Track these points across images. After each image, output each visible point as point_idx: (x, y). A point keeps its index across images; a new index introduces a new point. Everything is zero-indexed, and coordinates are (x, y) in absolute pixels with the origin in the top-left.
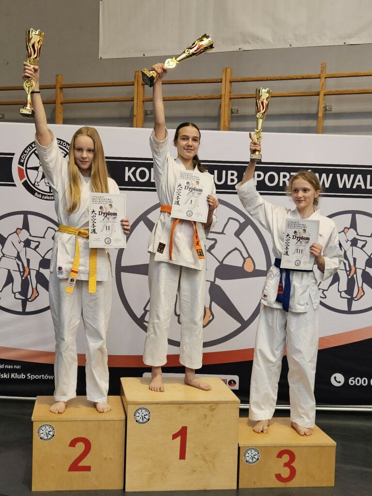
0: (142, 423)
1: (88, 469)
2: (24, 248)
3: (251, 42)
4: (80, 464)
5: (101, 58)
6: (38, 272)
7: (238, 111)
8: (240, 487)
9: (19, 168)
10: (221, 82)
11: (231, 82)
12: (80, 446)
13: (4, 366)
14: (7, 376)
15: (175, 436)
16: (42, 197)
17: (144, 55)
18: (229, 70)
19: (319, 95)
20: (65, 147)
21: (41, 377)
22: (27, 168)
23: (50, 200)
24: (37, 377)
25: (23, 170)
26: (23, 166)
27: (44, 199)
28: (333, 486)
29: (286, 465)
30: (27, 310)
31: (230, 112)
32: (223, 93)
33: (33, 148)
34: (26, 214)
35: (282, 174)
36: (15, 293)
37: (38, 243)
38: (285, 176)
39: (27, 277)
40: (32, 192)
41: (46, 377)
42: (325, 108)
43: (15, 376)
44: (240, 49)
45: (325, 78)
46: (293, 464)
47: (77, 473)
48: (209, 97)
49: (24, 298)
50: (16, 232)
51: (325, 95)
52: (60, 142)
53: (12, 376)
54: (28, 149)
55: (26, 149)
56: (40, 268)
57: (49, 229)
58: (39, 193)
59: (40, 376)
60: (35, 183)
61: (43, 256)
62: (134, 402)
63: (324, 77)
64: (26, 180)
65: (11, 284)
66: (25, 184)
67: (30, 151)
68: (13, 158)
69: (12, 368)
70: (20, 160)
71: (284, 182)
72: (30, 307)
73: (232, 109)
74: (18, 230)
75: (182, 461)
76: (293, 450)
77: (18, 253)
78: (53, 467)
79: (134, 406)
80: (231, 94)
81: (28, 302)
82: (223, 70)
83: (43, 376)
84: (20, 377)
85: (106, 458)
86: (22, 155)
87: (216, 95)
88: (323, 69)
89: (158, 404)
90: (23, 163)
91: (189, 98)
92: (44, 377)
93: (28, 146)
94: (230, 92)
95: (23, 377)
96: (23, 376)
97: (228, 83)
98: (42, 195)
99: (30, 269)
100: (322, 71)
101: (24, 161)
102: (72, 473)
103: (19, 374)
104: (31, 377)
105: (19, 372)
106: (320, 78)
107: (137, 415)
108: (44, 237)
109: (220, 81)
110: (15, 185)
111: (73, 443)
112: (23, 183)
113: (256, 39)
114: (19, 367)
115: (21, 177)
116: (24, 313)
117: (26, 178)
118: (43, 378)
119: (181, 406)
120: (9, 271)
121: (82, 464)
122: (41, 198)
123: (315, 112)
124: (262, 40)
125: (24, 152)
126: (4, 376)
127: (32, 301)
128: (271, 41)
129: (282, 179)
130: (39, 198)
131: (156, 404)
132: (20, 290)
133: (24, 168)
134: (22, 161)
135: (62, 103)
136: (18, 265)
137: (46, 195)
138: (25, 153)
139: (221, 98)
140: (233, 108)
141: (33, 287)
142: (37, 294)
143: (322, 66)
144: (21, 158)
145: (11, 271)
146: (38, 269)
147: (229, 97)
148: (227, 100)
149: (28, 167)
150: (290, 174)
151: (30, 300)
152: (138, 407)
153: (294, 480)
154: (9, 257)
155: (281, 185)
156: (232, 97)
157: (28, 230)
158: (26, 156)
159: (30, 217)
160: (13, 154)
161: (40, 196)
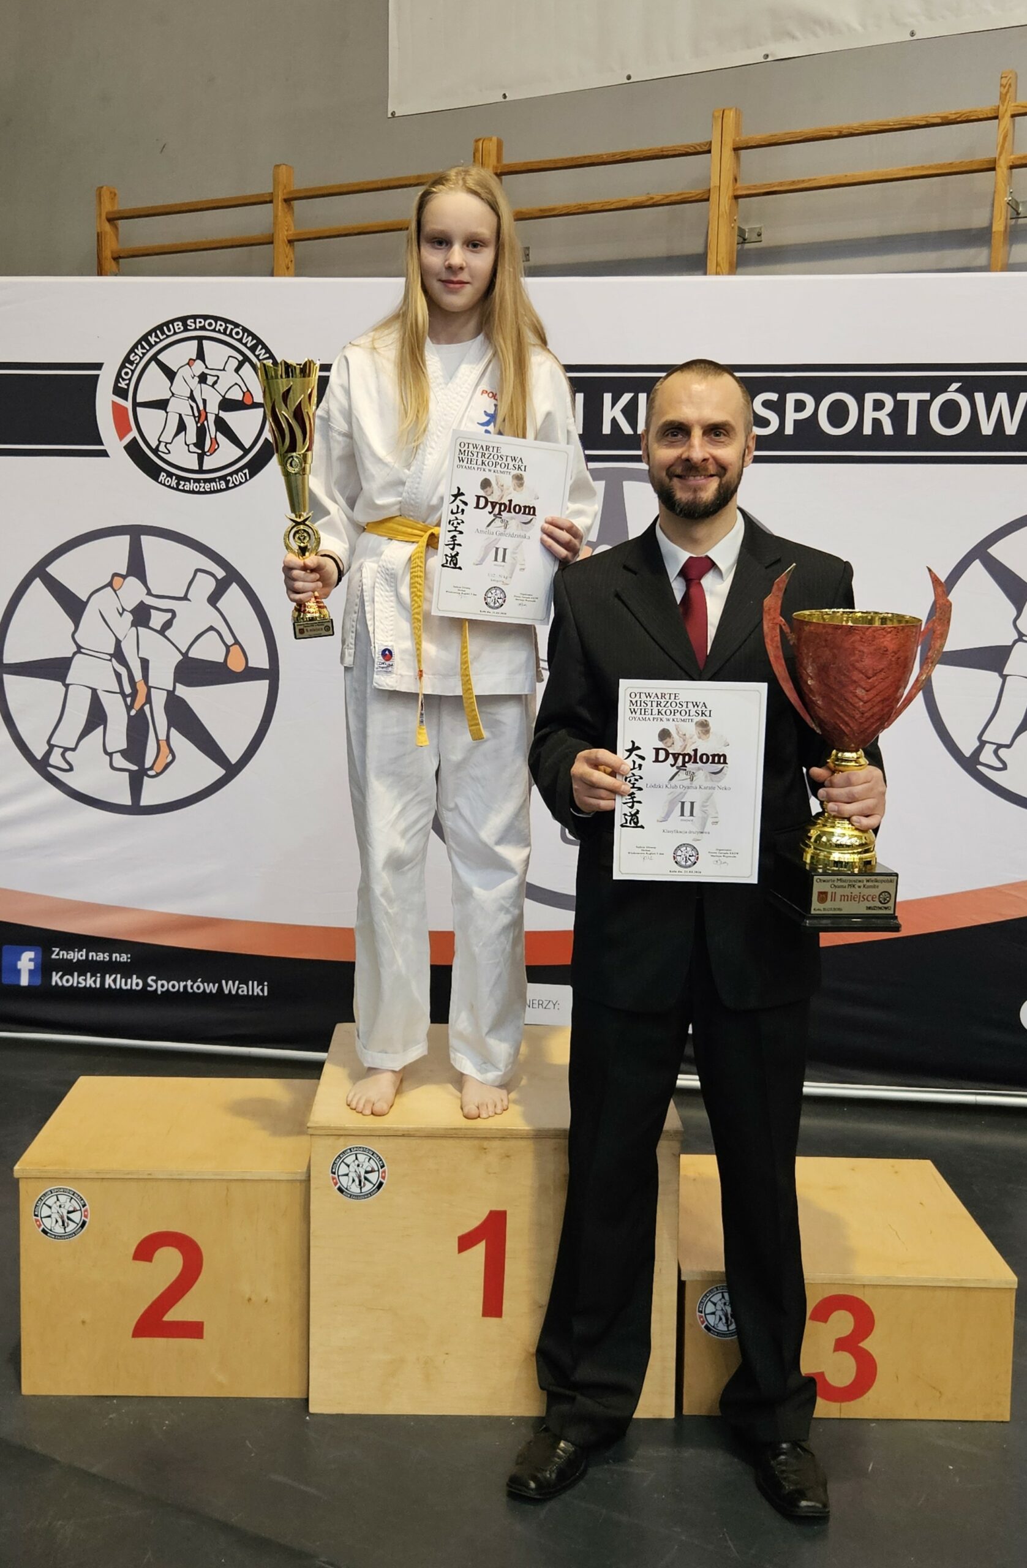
0: (357, 1197)
1: (193, 1330)
2: (134, 629)
3: (798, 34)
4: (171, 1316)
5: (393, 114)
6: (171, 694)
7: (759, 235)
8: (686, 1411)
9: (114, 404)
10: (709, 152)
11: (736, 149)
12: (170, 1262)
13: (87, 956)
14: (95, 982)
15: (466, 1242)
16: (178, 484)
17: (505, 96)
18: (731, 115)
19: (993, 169)
20: (240, 340)
21: (185, 987)
22: (135, 405)
23: (199, 493)
24: (173, 986)
25: (126, 409)
26: (126, 399)
27: (184, 491)
28: (1007, 1418)
29: (841, 1345)
30: (145, 801)
31: (736, 239)
32: (715, 182)
33: (151, 346)
34: (135, 532)
35: (870, 398)
36: (110, 755)
37: (169, 615)
38: (878, 405)
39: (141, 710)
40: (152, 471)
41: (198, 988)
42: (1013, 206)
43: (115, 981)
44: (767, 56)
45: (1013, 116)
46: (866, 1344)
47: (160, 1342)
48: (673, 199)
49: (135, 768)
50: (110, 584)
51: (1012, 167)
52: (226, 328)
53: (109, 981)
54: (140, 351)
55: (132, 351)
56: (177, 685)
57: (199, 574)
58: (170, 475)
59: (182, 984)
60: (158, 446)
61: (184, 651)
62: (329, 1128)
63: (1009, 114)
64: (135, 438)
65: (101, 728)
66: (133, 450)
67: (144, 354)
68: (98, 376)
69: (107, 959)
70: (117, 381)
71: (877, 423)
72: (153, 792)
73: (741, 232)
74: (117, 579)
75: (493, 1321)
76: (866, 1297)
77: (118, 643)
78: (83, 1322)
79: (330, 1141)
80: (738, 185)
81: (145, 778)
82: (713, 116)
83: (189, 983)
84: (129, 987)
85: (250, 1300)
86: (123, 366)
87: (696, 191)
88: (1007, 90)
89: (409, 1136)
90: (127, 390)
91: (622, 205)
92: (192, 987)
93: (139, 342)
94: (736, 180)
95: (137, 985)
96: (135, 983)
97: (728, 153)
98: (179, 478)
99: (149, 688)
100: (1003, 98)
101: (128, 385)
102: (144, 1342)
103: (127, 976)
104: (159, 985)
105: (125, 970)
106: (996, 118)
107: (343, 1169)
108: (185, 598)
109: (706, 148)
110: (104, 454)
111: (146, 1250)
112: (125, 448)
113: (814, 23)
114: (124, 956)
115: (122, 430)
116: (136, 809)
117: (134, 433)
118: (190, 990)
119: (485, 1144)
120: (94, 691)
121: (175, 1315)
122: (177, 489)
123: (985, 224)
124: (827, 25)
125: (127, 360)
126: (85, 980)
127: (158, 775)
128: (856, 25)
129: (869, 414)
130: (169, 487)
131: (403, 1135)
132: (124, 746)
133: (128, 404)
134: (123, 385)
135: (290, 242)
136: (118, 676)
137: (188, 480)
138: (132, 363)
139: (707, 200)
140: (746, 228)
141: (160, 738)
142: (170, 758)
143: (1004, 81)
144: (119, 375)
145: (100, 693)
146: (171, 689)
147: (731, 194)
148: (725, 201)
149: (139, 400)
150: (894, 397)
151: (151, 773)
152: (342, 1145)
153: (871, 1394)
154: (94, 654)
155: (867, 430)
156: (740, 193)
157: (142, 578)
158: (133, 371)
159: (148, 542)
160: (98, 366)
161: (174, 483)
